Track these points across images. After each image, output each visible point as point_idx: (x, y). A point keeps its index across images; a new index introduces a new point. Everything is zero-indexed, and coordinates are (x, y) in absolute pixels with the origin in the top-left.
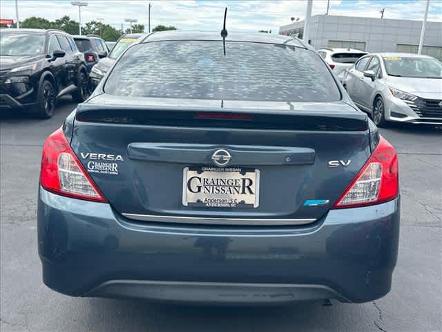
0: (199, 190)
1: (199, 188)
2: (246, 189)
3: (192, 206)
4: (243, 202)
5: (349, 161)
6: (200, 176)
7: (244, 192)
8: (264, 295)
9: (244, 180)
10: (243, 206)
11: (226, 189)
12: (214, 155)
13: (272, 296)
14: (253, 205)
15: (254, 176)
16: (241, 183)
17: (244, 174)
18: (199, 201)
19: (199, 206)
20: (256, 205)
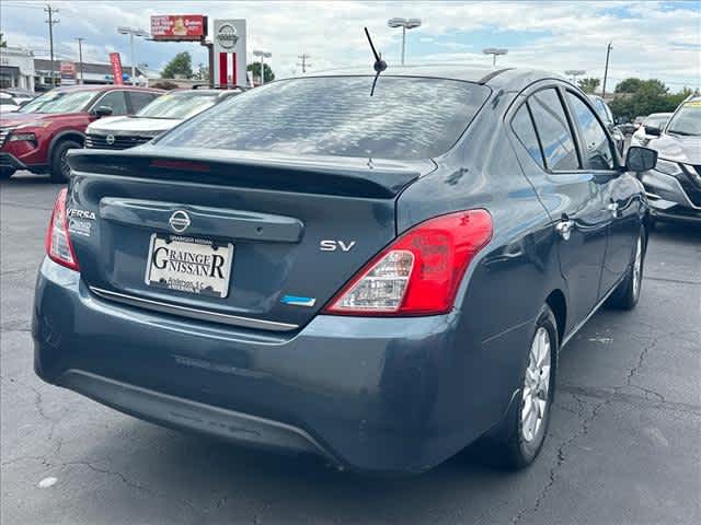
0: (165, 266)
1: (165, 262)
2: (216, 270)
3: (155, 287)
4: (209, 288)
5: (352, 244)
6: (168, 247)
7: (212, 275)
8: (223, 426)
9: (215, 257)
10: (208, 294)
11: (194, 267)
12: (172, 218)
13: (233, 429)
14: (220, 293)
15: (226, 253)
16: (211, 261)
17: (216, 249)
18: (162, 280)
19: (161, 286)
20: (223, 295)
